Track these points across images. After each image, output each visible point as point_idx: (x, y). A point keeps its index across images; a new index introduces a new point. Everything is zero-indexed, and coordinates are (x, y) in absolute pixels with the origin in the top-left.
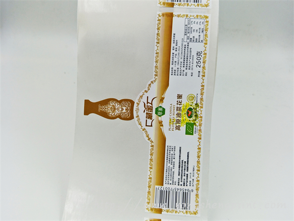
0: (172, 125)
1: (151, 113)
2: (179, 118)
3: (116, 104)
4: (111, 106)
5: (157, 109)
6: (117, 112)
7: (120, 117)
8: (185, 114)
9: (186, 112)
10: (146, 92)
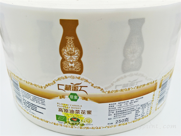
0: (62, 105)
1: (71, 89)
2: (69, 111)
3: (76, 57)
4: (73, 51)
5: (75, 94)
6: (68, 57)
7: (63, 60)
8: (74, 116)
9: (75, 117)
10: (92, 85)
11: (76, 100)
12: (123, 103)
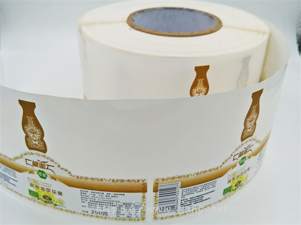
0: (33, 181)
1: (39, 166)
5: (43, 172)
6: (31, 135)
8: (45, 194)
10: (59, 166)
11: (45, 178)
12: (96, 193)
